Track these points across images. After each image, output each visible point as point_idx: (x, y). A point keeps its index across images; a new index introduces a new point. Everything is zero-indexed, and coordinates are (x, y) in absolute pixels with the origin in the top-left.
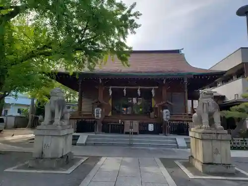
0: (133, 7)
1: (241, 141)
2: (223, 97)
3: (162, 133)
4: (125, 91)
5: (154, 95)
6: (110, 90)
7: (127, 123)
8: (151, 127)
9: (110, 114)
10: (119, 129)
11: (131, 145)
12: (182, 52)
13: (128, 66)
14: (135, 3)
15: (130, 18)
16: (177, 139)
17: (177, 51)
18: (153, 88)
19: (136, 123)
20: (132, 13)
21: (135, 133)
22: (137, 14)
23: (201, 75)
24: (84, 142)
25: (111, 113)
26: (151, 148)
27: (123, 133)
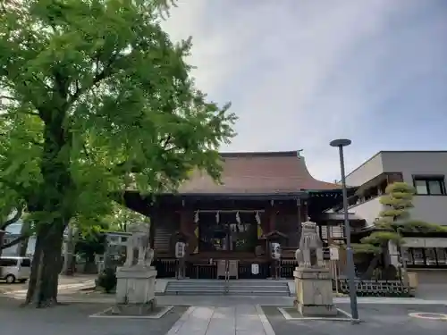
0: (227, 107)
1: (383, 284)
2: (362, 222)
3: (269, 276)
4: (217, 216)
5: (259, 223)
6: (197, 216)
7: (222, 262)
8: (255, 269)
9: (196, 251)
10: (210, 273)
11: (226, 293)
12: (301, 154)
13: (221, 184)
14: (230, 104)
15: (223, 123)
16: (289, 284)
17: (294, 154)
18: (258, 211)
19: (234, 263)
20: (226, 115)
21: (233, 278)
22: (231, 118)
23: (324, 193)
24: (163, 291)
25: (197, 249)
26: (253, 297)
27: (215, 278)
